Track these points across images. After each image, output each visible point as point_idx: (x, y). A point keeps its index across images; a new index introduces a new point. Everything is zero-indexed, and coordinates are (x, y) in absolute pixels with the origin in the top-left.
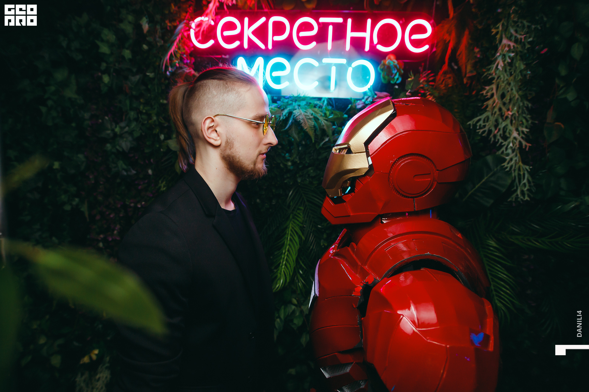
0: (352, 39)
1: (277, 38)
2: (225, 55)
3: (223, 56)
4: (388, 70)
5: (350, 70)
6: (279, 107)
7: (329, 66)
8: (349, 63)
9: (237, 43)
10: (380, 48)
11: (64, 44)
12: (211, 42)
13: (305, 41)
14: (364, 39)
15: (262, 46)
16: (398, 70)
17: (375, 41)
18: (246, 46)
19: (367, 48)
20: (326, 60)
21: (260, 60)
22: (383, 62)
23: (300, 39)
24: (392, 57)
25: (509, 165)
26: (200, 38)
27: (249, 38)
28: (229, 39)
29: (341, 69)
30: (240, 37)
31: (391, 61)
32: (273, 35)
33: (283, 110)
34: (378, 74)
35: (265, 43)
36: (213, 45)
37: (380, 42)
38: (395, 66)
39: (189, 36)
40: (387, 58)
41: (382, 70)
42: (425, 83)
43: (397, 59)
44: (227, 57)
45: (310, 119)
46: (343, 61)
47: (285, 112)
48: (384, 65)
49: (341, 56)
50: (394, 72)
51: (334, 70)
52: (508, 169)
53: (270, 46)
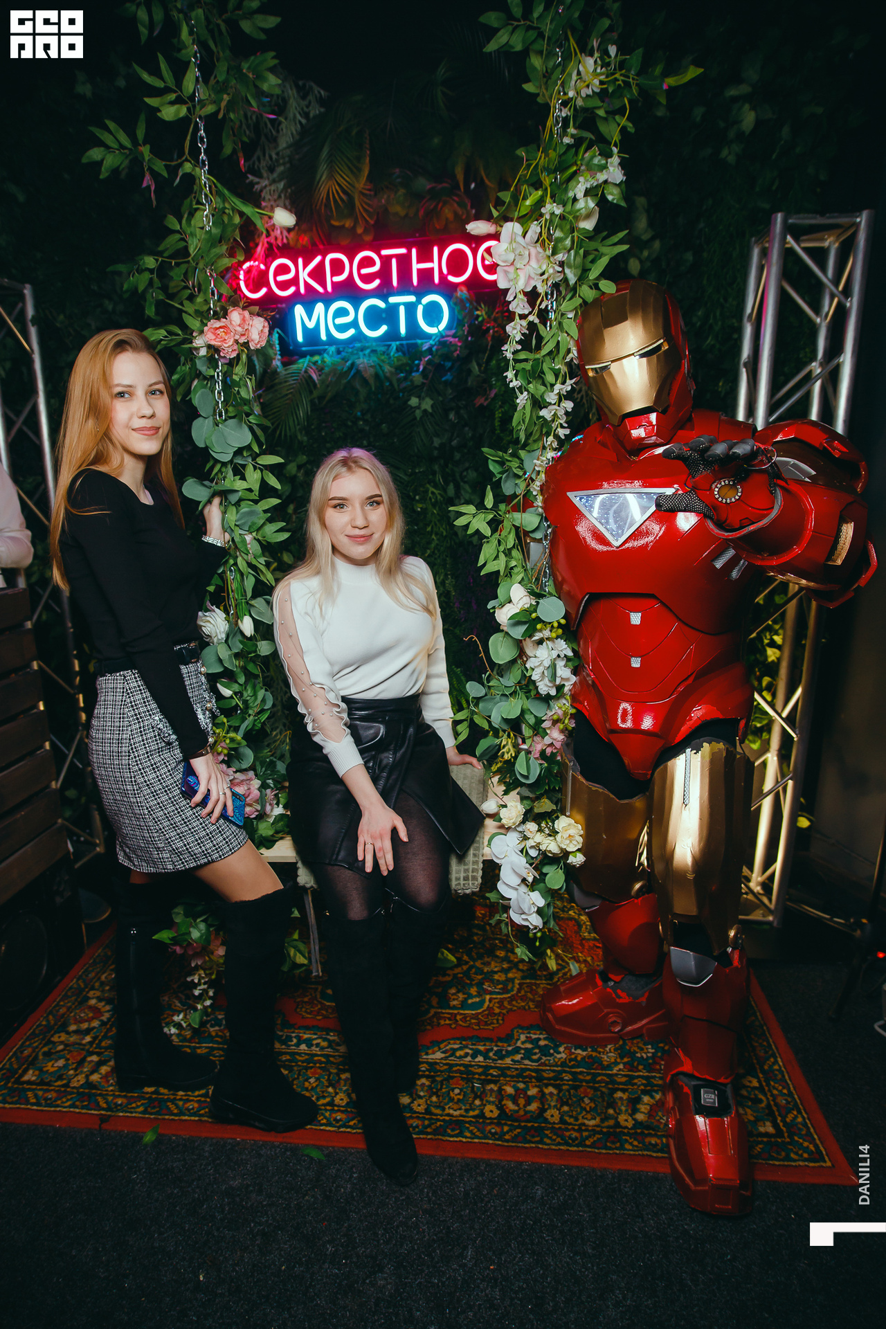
0: (419, 270)
1: (336, 279)
2: (282, 303)
3: (279, 305)
4: (461, 302)
5: (420, 309)
6: (343, 359)
7: (397, 305)
8: (419, 301)
9: (292, 289)
10: (451, 278)
11: (110, 307)
12: (264, 290)
13: (367, 279)
14: (432, 269)
15: (320, 289)
16: (471, 303)
17: (445, 271)
18: (302, 290)
19: (436, 280)
20: (392, 300)
21: (320, 307)
22: (455, 294)
23: (360, 276)
24: (463, 288)
25: (580, 396)
26: (251, 286)
27: (305, 281)
28: (283, 286)
29: (411, 309)
30: (296, 279)
31: (463, 293)
32: (332, 276)
33: (347, 362)
34: (451, 310)
35: (324, 285)
36: (266, 294)
37: (451, 272)
38: (467, 299)
39: (239, 285)
40: (458, 290)
41: (455, 304)
42: (499, 315)
43: (468, 291)
44: (284, 306)
45: (371, 366)
46: (412, 298)
47: (349, 363)
48: (457, 297)
49: (409, 293)
50: (468, 305)
51: (402, 310)
52: (578, 400)
53: (329, 288)
